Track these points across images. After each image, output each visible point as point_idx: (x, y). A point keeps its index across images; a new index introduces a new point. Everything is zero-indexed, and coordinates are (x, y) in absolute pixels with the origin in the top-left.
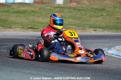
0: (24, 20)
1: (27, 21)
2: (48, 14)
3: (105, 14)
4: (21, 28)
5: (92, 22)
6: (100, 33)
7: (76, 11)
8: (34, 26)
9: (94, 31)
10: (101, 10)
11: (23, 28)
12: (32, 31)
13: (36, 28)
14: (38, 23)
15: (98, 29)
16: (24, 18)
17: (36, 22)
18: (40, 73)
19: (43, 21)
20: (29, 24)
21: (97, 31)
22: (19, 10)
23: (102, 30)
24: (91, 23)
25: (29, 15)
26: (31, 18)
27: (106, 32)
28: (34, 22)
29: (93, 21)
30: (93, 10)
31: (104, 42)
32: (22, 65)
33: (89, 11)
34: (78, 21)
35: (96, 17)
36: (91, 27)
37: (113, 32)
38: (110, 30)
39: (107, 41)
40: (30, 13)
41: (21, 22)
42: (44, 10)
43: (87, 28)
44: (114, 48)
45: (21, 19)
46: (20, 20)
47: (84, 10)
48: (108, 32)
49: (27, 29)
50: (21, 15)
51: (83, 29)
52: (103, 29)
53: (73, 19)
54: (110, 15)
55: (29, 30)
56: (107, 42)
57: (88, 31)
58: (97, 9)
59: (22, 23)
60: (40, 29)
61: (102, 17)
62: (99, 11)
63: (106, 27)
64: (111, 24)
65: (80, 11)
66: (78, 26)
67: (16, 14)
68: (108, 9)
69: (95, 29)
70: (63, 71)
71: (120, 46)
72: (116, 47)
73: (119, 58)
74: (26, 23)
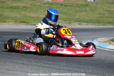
0: (17, 15)
1: (19, 16)
2: (38, 9)
3: (88, 10)
4: (14, 22)
5: (77, 17)
6: (84, 26)
7: (63, 6)
8: (26, 20)
9: (78, 25)
11: (16, 22)
12: (24, 25)
13: (28, 22)
14: (29, 17)
15: (82, 23)
16: (17, 13)
17: (27, 17)
18: (30, 63)
19: (33, 15)
20: (21, 18)
21: (81, 25)
22: (12, 6)
23: (86, 23)
24: (76, 17)
25: (22, 10)
26: (23, 13)
27: (90, 25)
28: (26, 17)
30: (78, 6)
31: (88, 35)
33: (75, 6)
34: (64, 16)
35: (80, 12)
36: (76, 21)
37: (96, 26)
38: (93, 24)
39: (90, 33)
40: (22, 8)
41: (14, 17)
42: (35, 6)
43: (73, 22)
44: (96, 40)
45: (14, 14)
47: (70, 6)
48: (91, 25)
49: (20, 23)
50: (14, 10)
51: (69, 23)
52: (87, 23)
55: (21, 24)
56: (90, 35)
58: (81, 5)
59: (15, 18)
60: (31, 23)
61: (86, 12)
62: (83, 7)
63: (89, 21)
64: (94, 18)
65: (66, 7)
66: (64, 20)
67: (9, 10)
68: (91, 5)
69: (80, 23)
71: (102, 38)
72: (98, 39)
73: (100, 49)
74: (18, 18)
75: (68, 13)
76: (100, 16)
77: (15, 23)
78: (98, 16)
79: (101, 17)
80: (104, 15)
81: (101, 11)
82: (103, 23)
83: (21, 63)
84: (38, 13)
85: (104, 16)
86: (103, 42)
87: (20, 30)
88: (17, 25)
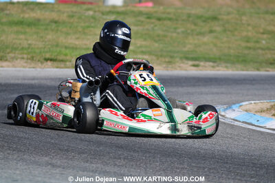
0: (34, 42)
1: (41, 45)
2: (88, 27)
3: (218, 29)
4: (28, 59)
5: (188, 48)
6: (207, 71)
7: (153, 20)
8: (57, 55)
9: (192, 68)
10: (209, 18)
11: (32, 59)
12: (53, 67)
13: (62, 61)
14: (66, 48)
15: (202, 64)
16: (35, 36)
17: (62, 47)
18: (70, 162)
19: (77, 43)
20: (46, 50)
21: (200, 68)
22: (23, 18)
23: (211, 64)
24: (186, 49)
25: (46, 29)
26: (49, 37)
27: (222, 69)
28: (57, 46)
29: (191, 43)
30: (191, 19)
31: (217, 93)
32: (30, 145)
33: (183, 20)
34: (156, 45)
35: (197, 35)
36: (187, 59)
37: (238, 70)
38: (229, 65)
39: (223, 89)
40: (48, 25)
41: (27, 46)
42: (80, 18)
43: (177, 59)
44: (238, 105)
45: (26, 39)
46: (25, 42)
47: (170, 19)
48: (225, 69)
49: (42, 63)
50: (28, 30)
51: (169, 62)
52: (214, 62)
53: (145, 40)
54: (229, 31)
55: (45, 63)
56: (222, 93)
57: (179, 67)
58: (199, 17)
59: (29, 48)
60: (70, 61)
61: (212, 34)
62: (204, 21)
63: (220, 59)
65: (161, 22)
66: (156, 56)
67: (15, 28)
68: (225, 17)
69: (196, 63)
70: (124, 159)
71: (253, 102)
72: (244, 103)
73: (249, 129)
74: (38, 48)
75: (165, 36)
76: (249, 45)
77: (29, 61)
78: (244, 44)
79: (250, 48)
80: (257, 42)
81: (250, 34)
82: (256, 62)
83: (48, 164)
84: (89, 37)
85: (258, 45)
86: (256, 112)
87: (42, 79)
88: (33, 68)
